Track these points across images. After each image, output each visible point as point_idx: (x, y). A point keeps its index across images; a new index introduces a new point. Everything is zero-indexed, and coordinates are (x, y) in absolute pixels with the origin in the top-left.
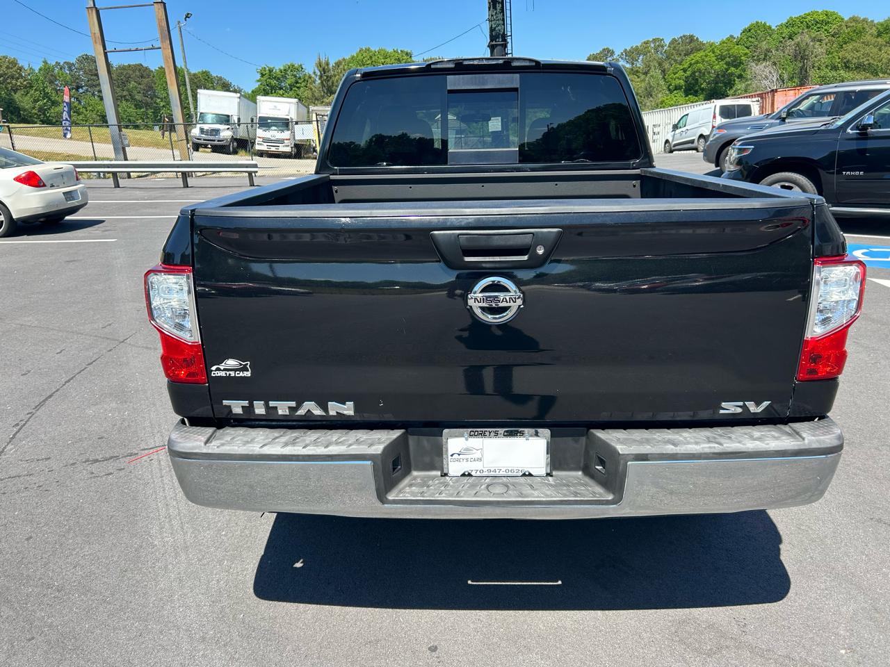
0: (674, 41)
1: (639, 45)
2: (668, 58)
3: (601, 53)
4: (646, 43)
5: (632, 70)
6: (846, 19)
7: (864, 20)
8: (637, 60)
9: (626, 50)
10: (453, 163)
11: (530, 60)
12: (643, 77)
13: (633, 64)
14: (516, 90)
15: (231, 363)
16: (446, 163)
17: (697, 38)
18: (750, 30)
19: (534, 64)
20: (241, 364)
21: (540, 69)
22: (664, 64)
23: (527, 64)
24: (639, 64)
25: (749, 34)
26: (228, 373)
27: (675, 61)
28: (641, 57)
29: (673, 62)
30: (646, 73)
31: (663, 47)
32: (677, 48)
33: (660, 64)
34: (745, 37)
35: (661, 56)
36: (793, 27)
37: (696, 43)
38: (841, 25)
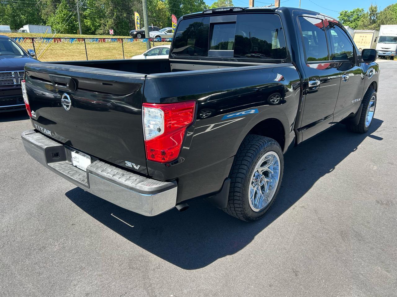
10: (210, 56)
11: (241, 8)
14: (235, 23)
16: (207, 56)
19: (242, 10)
21: (245, 12)
23: (240, 10)
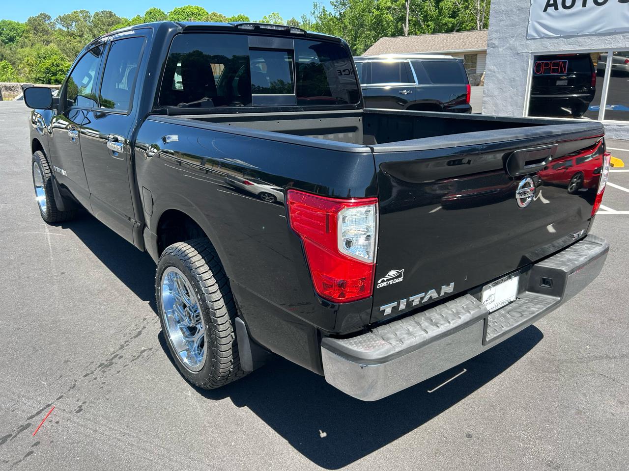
0: (97, 14)
1: (70, 14)
2: (95, 26)
3: (39, 16)
4: (76, 13)
5: (69, 32)
6: (210, 14)
7: (220, 16)
8: (71, 25)
9: (60, 17)
10: (255, 105)
12: (78, 38)
13: (68, 28)
15: (393, 273)
17: (115, 14)
18: (151, 13)
20: (398, 272)
22: (93, 31)
24: (74, 28)
25: (150, 16)
26: (388, 282)
27: (102, 29)
28: (74, 23)
29: (99, 30)
30: (81, 36)
31: (89, 17)
32: (101, 19)
33: (90, 30)
34: (148, 18)
35: (89, 24)
36: (179, 14)
37: (114, 17)
38: (208, 17)
